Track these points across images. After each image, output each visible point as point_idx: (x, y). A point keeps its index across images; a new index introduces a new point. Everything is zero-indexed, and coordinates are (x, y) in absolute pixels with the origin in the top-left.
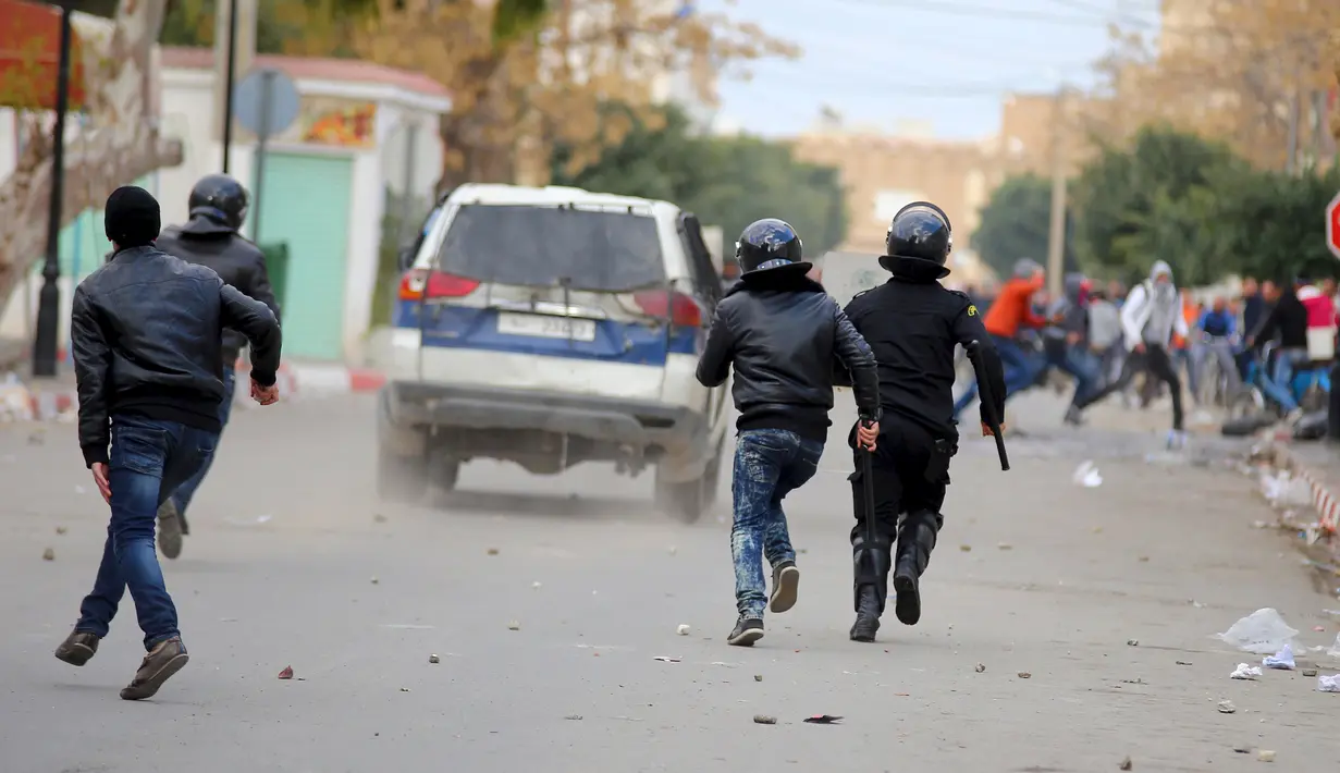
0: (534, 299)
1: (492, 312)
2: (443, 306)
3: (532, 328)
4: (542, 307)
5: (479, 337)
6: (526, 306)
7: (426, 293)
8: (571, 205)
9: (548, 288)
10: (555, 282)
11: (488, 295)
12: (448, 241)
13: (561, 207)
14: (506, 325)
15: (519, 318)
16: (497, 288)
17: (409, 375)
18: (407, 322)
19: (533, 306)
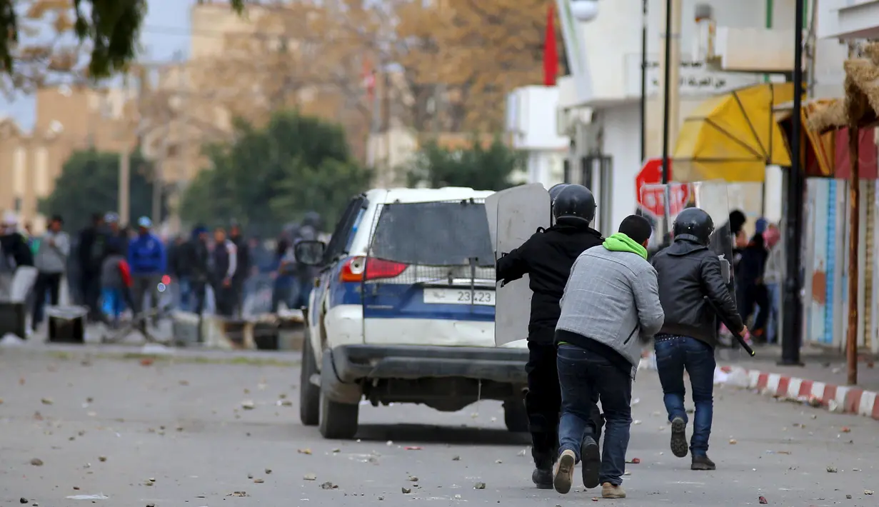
0: (450, 275)
1: (419, 288)
2: (378, 285)
3: (451, 298)
4: (456, 281)
5: (409, 308)
6: (446, 282)
7: (365, 276)
8: (471, 200)
9: (461, 266)
10: (466, 261)
11: (415, 275)
12: (378, 234)
13: (464, 202)
14: (429, 297)
15: (440, 292)
16: (421, 268)
17: (356, 340)
18: (350, 299)
19: (451, 281)
